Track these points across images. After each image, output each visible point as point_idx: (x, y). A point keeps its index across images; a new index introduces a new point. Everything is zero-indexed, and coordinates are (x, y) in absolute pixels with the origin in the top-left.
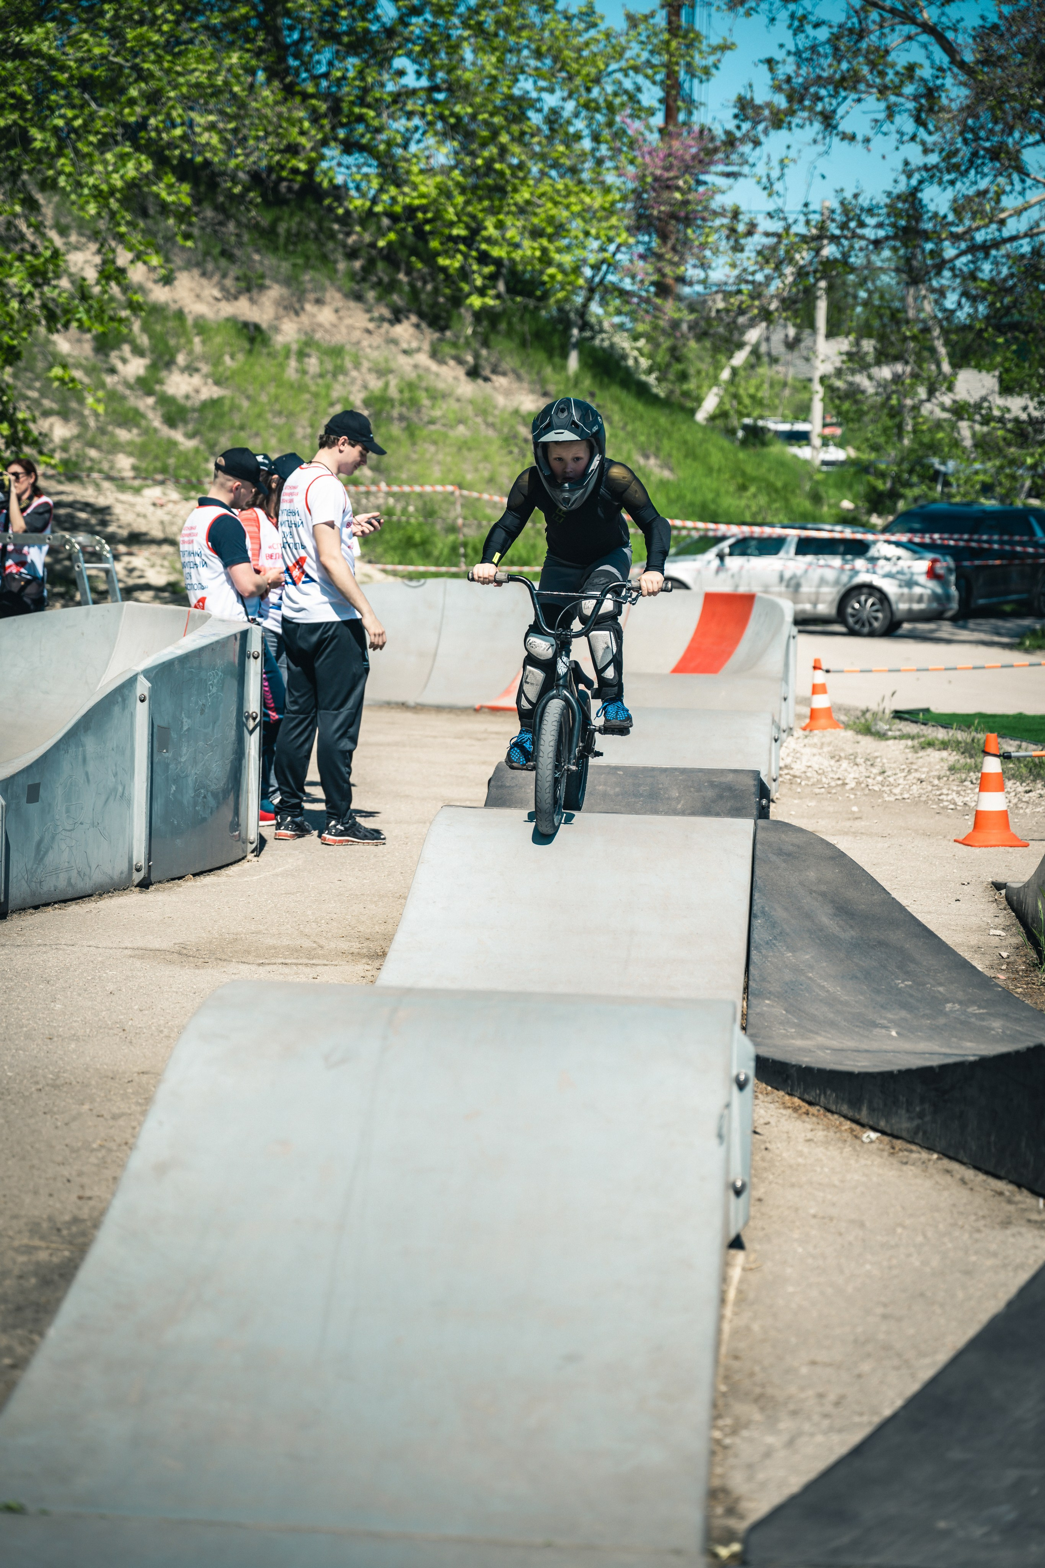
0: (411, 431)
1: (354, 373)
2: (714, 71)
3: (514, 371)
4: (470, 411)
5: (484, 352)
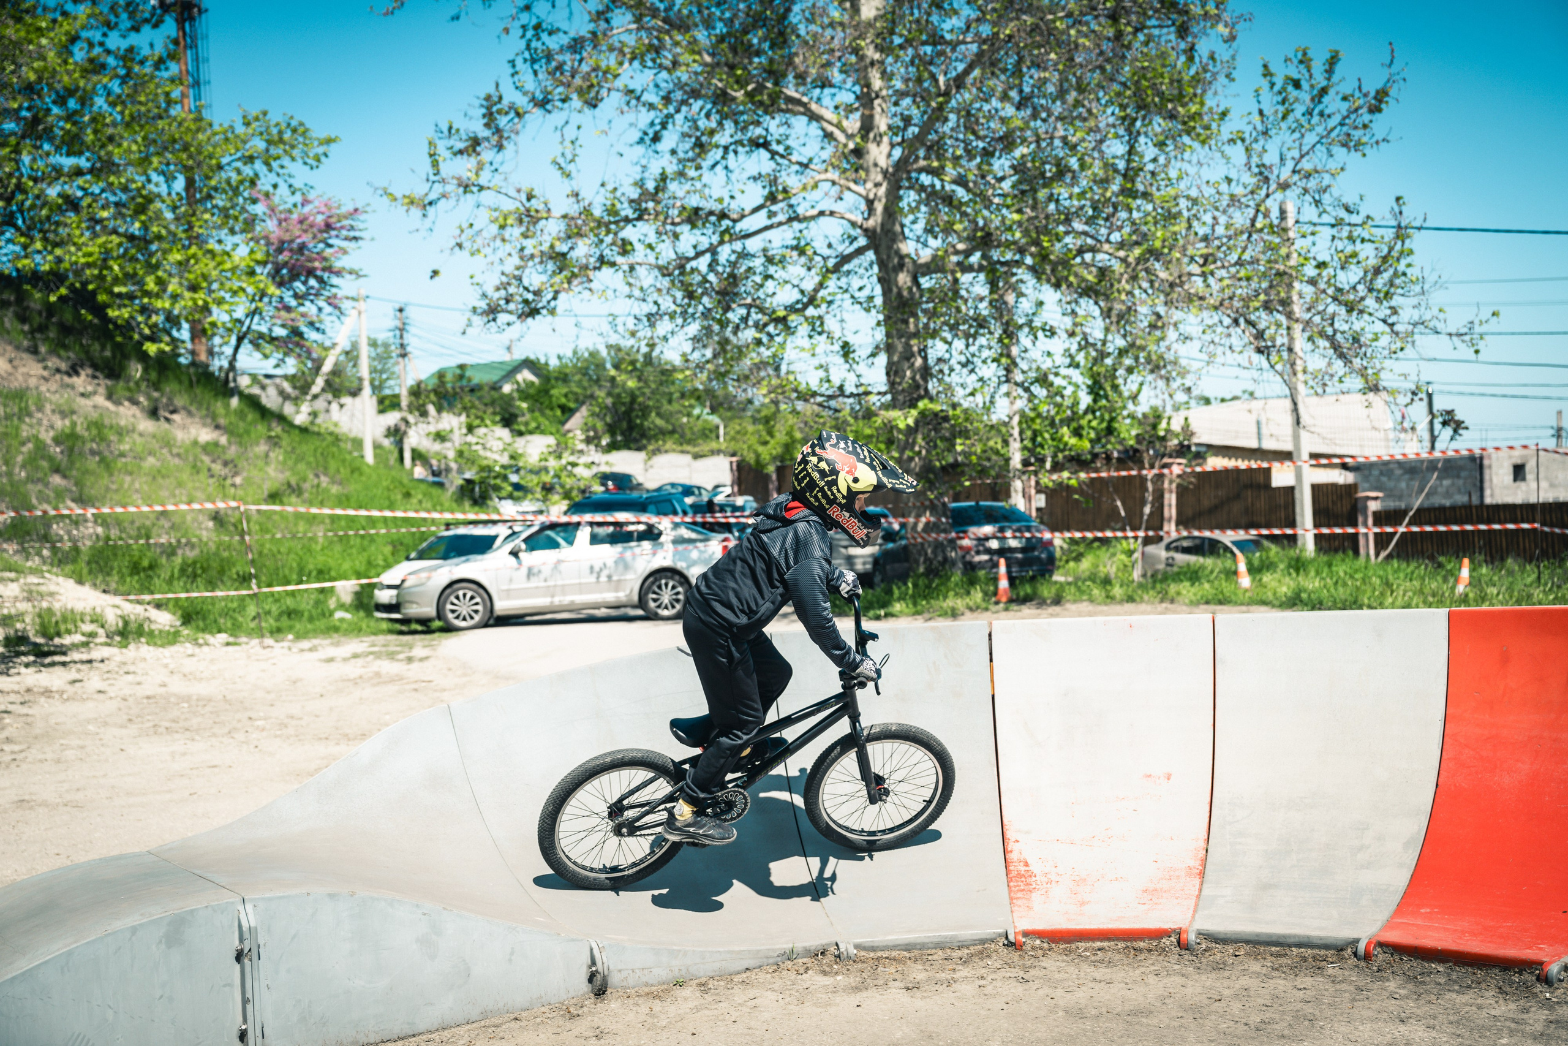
0: (106, 463)
1: (40, 415)
2: (323, 159)
3: (184, 408)
4: (155, 445)
5: (156, 394)
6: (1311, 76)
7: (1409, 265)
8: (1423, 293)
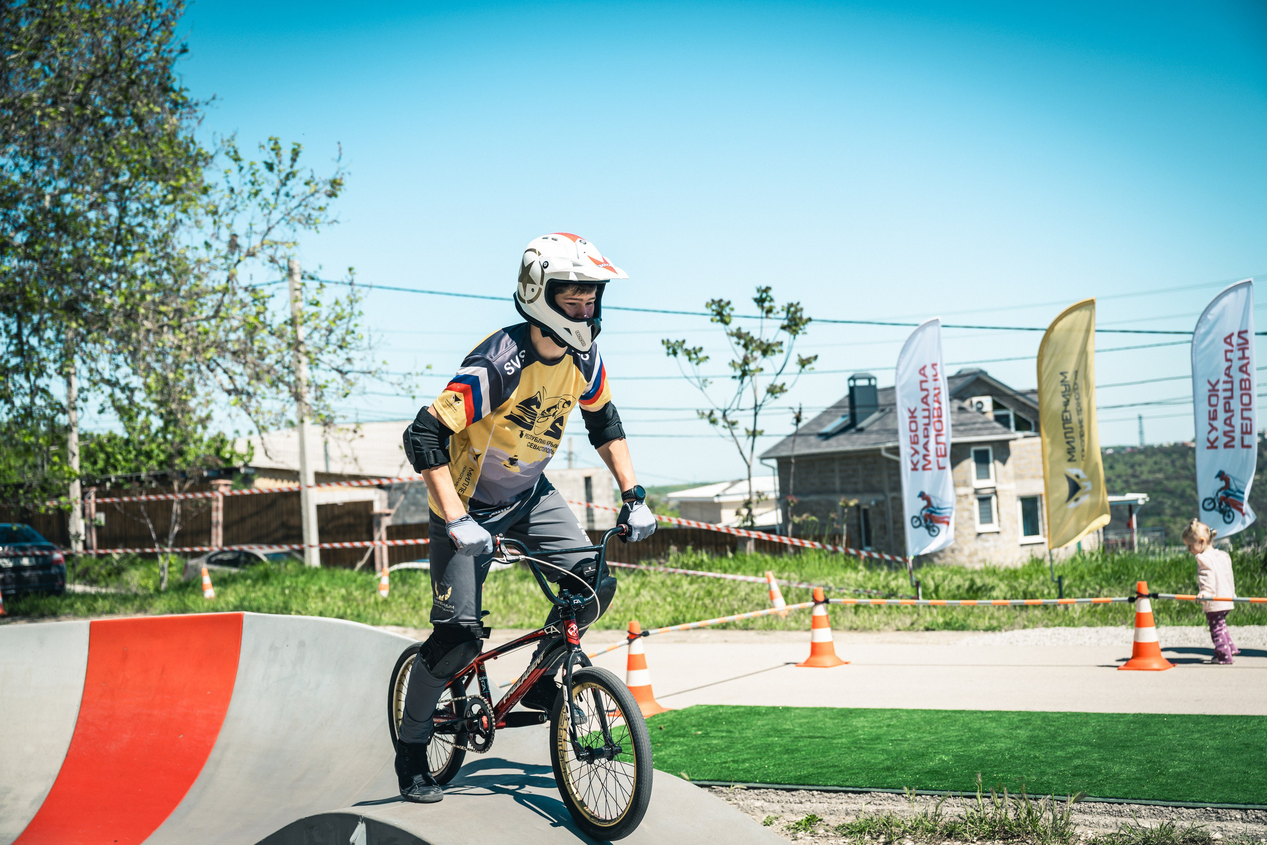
6: (280, 162)
7: (356, 325)
8: (370, 348)
